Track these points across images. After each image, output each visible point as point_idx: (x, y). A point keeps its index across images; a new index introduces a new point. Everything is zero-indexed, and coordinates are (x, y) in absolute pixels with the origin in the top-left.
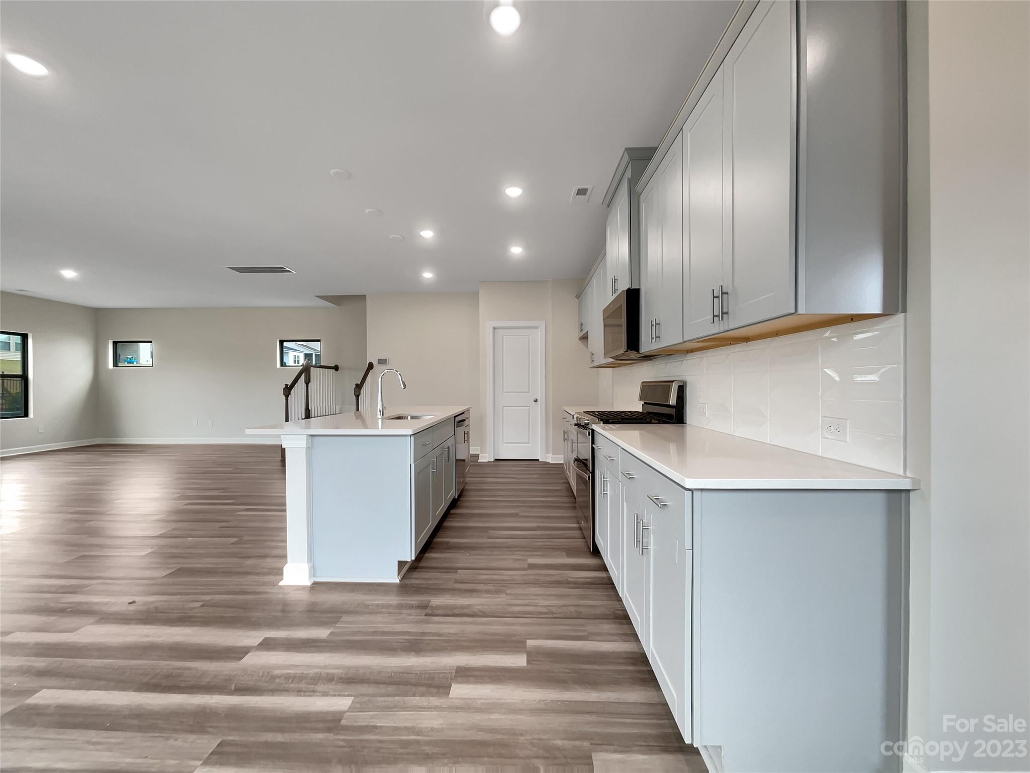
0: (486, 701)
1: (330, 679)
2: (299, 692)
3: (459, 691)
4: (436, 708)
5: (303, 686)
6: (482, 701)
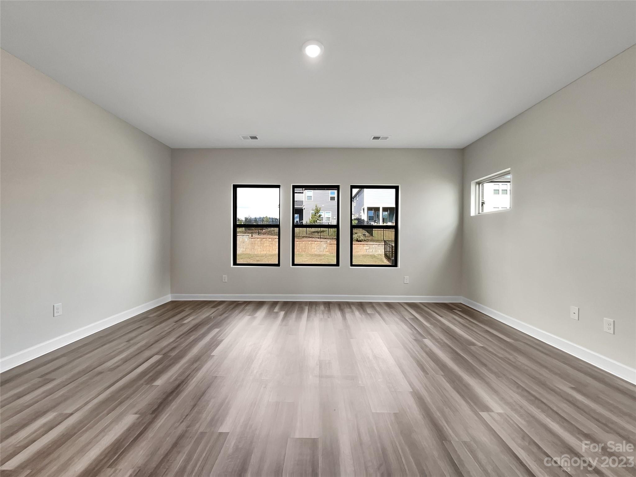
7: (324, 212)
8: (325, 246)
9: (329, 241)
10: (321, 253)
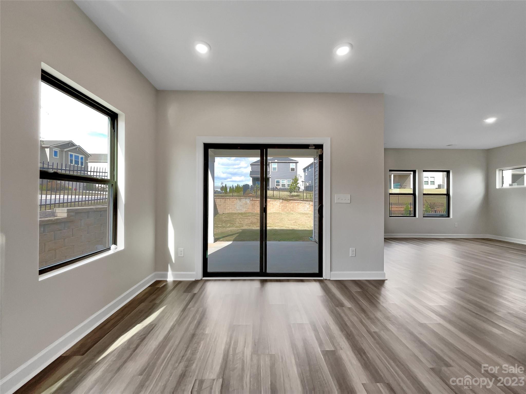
7: (286, 180)
8: (308, 206)
10: (305, 212)
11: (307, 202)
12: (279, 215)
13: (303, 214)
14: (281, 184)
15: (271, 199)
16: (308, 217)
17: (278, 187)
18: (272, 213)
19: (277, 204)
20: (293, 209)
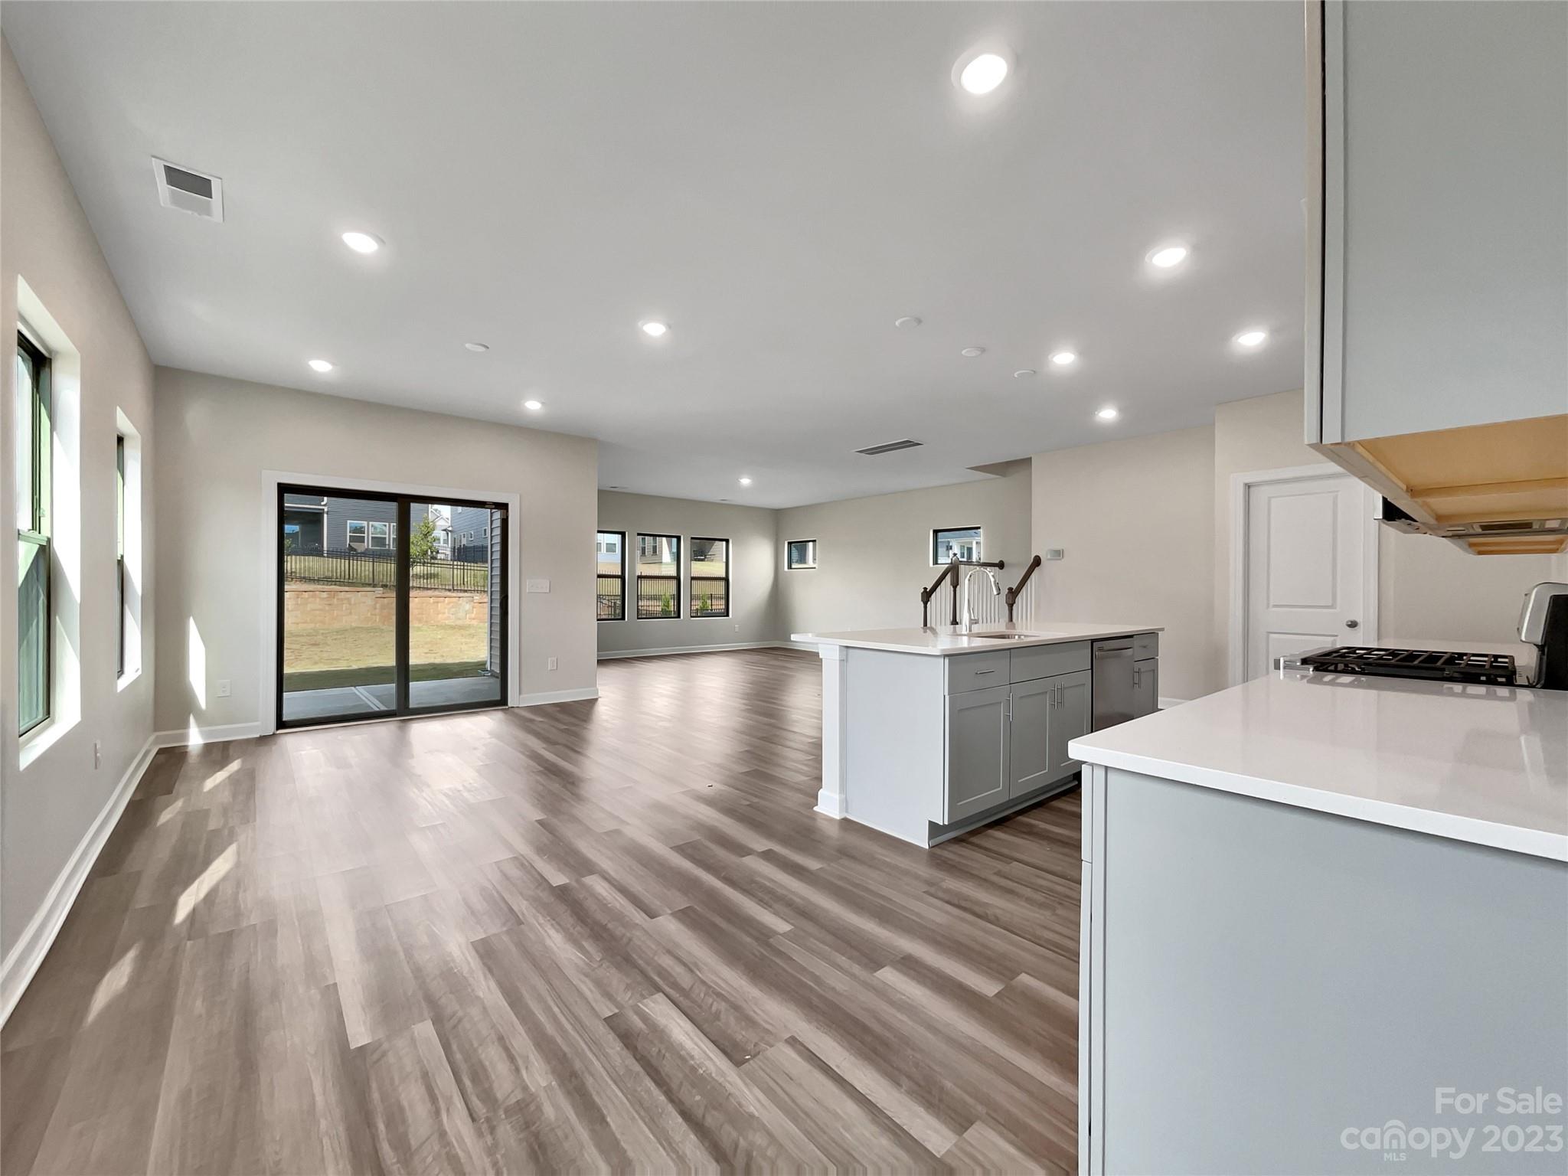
0: (908, 1000)
1: (790, 904)
2: (761, 902)
3: (888, 975)
4: (853, 976)
5: (766, 898)
6: (903, 997)
7: (387, 524)
8: (468, 607)
9: (477, 597)
10: (459, 623)
11: (466, 594)
12: (372, 634)
13: (453, 627)
14: (368, 536)
15: (340, 586)
16: (470, 634)
17: (361, 547)
18: (346, 630)
19: (364, 603)
20: (420, 616)
